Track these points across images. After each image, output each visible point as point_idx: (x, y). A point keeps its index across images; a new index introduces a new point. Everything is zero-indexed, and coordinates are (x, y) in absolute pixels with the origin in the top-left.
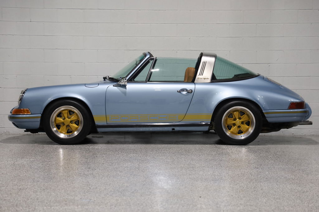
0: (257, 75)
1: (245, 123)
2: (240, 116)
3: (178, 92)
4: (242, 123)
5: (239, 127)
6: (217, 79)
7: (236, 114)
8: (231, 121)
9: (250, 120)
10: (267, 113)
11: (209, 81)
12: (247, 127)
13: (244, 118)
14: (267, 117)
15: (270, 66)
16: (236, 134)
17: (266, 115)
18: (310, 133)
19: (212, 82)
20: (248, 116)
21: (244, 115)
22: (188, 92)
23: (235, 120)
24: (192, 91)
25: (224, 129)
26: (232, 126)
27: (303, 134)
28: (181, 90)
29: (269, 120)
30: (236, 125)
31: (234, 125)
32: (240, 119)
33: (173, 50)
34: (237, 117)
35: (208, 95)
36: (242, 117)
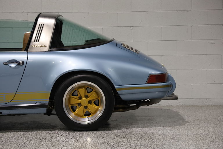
0: (110, 40)
1: (93, 102)
2: (87, 94)
3: (4, 64)
4: (90, 102)
5: (86, 107)
6: (65, 45)
7: (82, 91)
8: (75, 101)
9: (99, 99)
10: (120, 89)
11: (47, 49)
12: (96, 107)
13: (92, 96)
14: (121, 94)
15: (133, 30)
16: (82, 116)
17: (119, 92)
18: (178, 103)
19: (50, 51)
20: (97, 93)
21: (92, 92)
22: (18, 65)
23: (80, 98)
24: (23, 62)
25: (66, 112)
26: (78, 106)
27: (170, 104)
28: (8, 62)
29: (123, 97)
30: (81, 105)
31: (80, 105)
32: (86, 97)
33: (23, 12)
34: (83, 95)
35: (45, 67)
36: (89, 95)
